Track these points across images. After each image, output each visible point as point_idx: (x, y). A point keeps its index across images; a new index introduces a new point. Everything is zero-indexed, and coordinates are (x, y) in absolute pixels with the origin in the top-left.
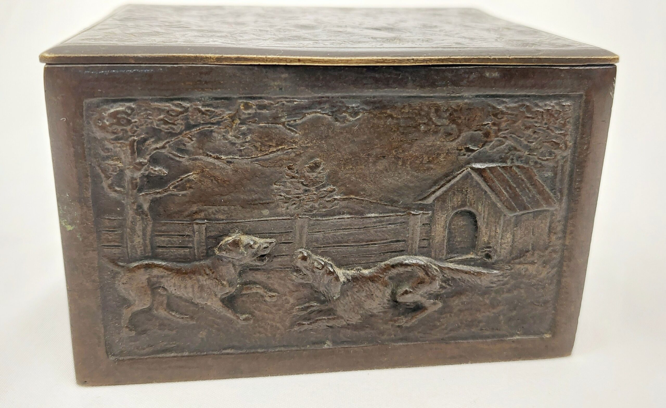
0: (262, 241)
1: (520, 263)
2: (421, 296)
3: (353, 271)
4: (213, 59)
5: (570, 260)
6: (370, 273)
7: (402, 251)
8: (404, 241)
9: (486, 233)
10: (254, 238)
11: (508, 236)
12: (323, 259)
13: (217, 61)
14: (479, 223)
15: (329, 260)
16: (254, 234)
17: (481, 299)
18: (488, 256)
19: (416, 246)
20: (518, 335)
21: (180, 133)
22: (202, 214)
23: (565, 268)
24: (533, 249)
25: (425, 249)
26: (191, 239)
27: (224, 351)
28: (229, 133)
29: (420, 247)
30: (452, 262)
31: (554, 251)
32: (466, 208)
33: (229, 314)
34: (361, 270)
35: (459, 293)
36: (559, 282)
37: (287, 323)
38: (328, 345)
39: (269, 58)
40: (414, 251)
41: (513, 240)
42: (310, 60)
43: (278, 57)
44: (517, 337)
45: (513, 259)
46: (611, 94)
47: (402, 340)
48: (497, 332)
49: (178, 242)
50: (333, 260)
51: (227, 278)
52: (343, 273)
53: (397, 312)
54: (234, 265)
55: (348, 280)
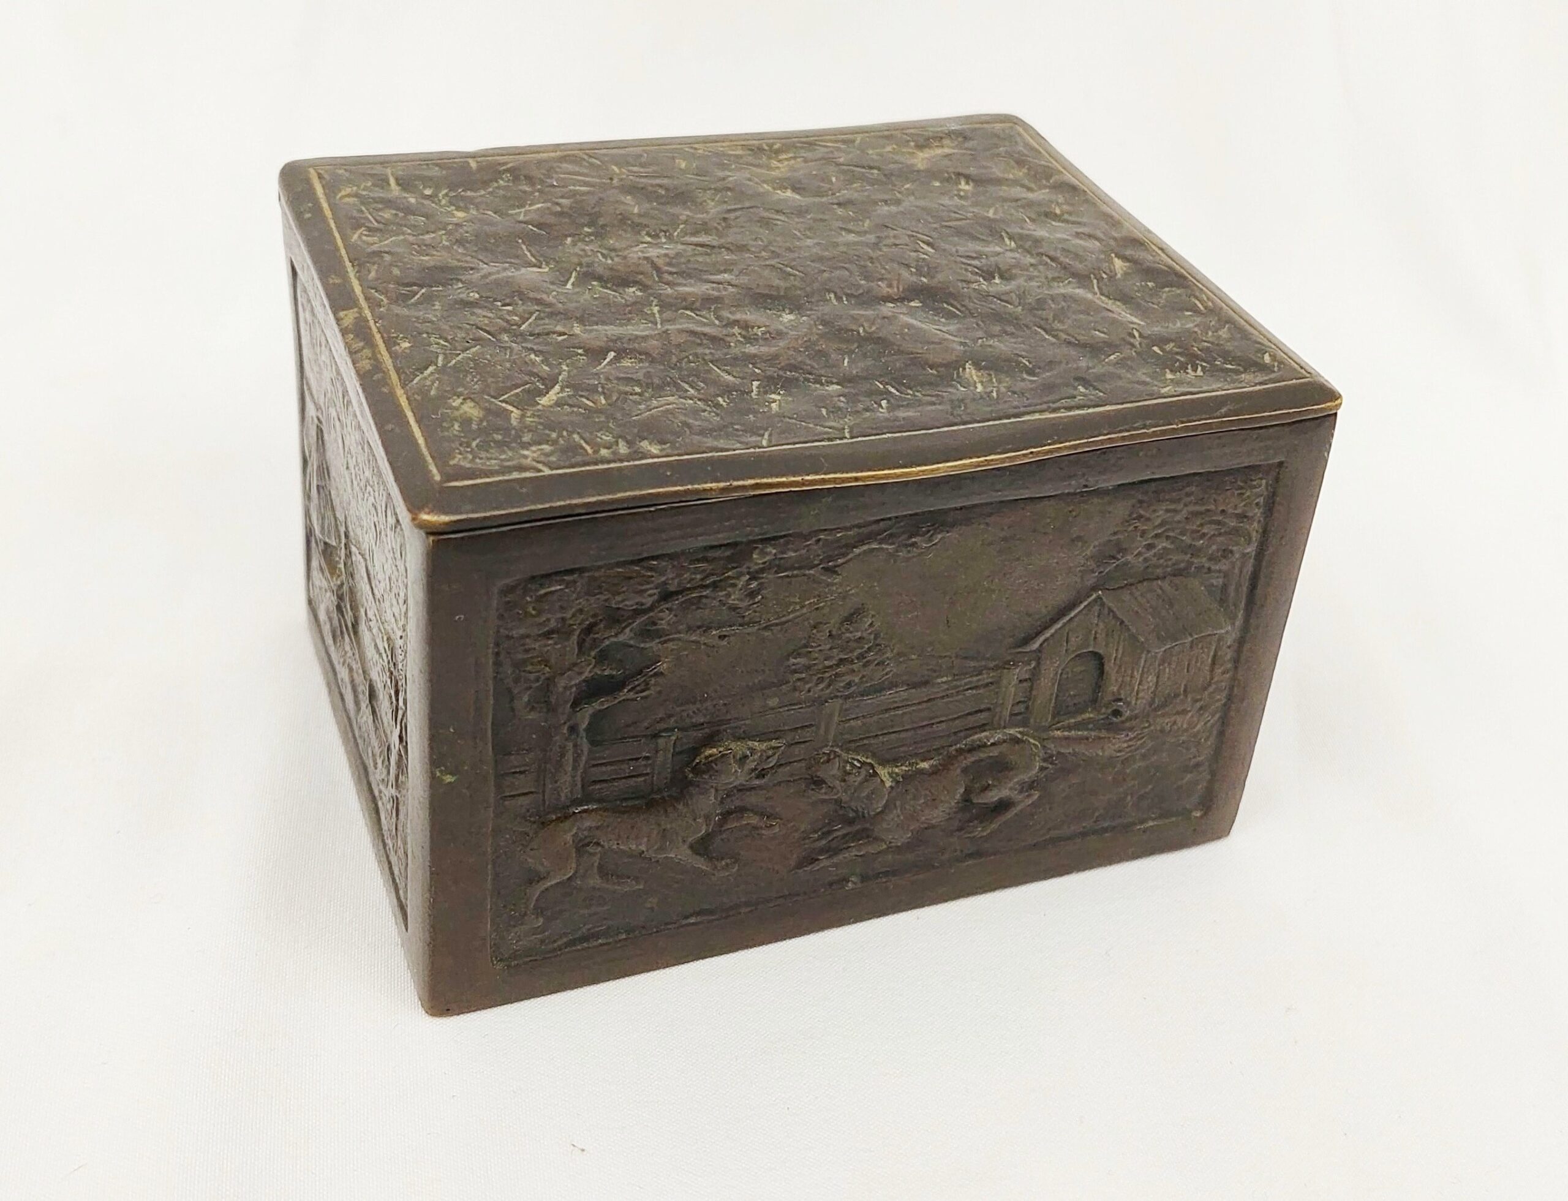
0: (764, 746)
1: (1163, 715)
2: (1011, 789)
3: (904, 768)
4: (715, 490)
5: (1242, 700)
6: (932, 766)
7: (984, 725)
8: (989, 709)
9: (1116, 680)
10: (750, 743)
11: (1150, 678)
12: (859, 758)
13: (722, 494)
14: (1106, 668)
15: (867, 758)
16: (752, 738)
17: (1100, 775)
18: (1117, 713)
19: (1006, 713)
20: (1153, 820)
21: (651, 609)
22: (672, 722)
23: (1232, 713)
24: (1185, 691)
25: (1019, 717)
26: (650, 762)
27: (684, 922)
28: (730, 596)
29: (1012, 715)
30: (1058, 729)
31: (1218, 690)
32: (1091, 649)
33: (701, 864)
34: (917, 764)
35: (1065, 772)
36: (1221, 733)
37: (793, 863)
38: (855, 883)
39: (807, 481)
40: (1002, 723)
41: (1157, 682)
42: (873, 477)
43: (823, 476)
44: (1151, 823)
45: (1155, 710)
46: (1326, 454)
47: (970, 856)
48: (1119, 821)
49: (627, 771)
50: (874, 755)
51: (702, 813)
52: (889, 773)
53: (968, 815)
54: (717, 790)
55: (898, 782)
